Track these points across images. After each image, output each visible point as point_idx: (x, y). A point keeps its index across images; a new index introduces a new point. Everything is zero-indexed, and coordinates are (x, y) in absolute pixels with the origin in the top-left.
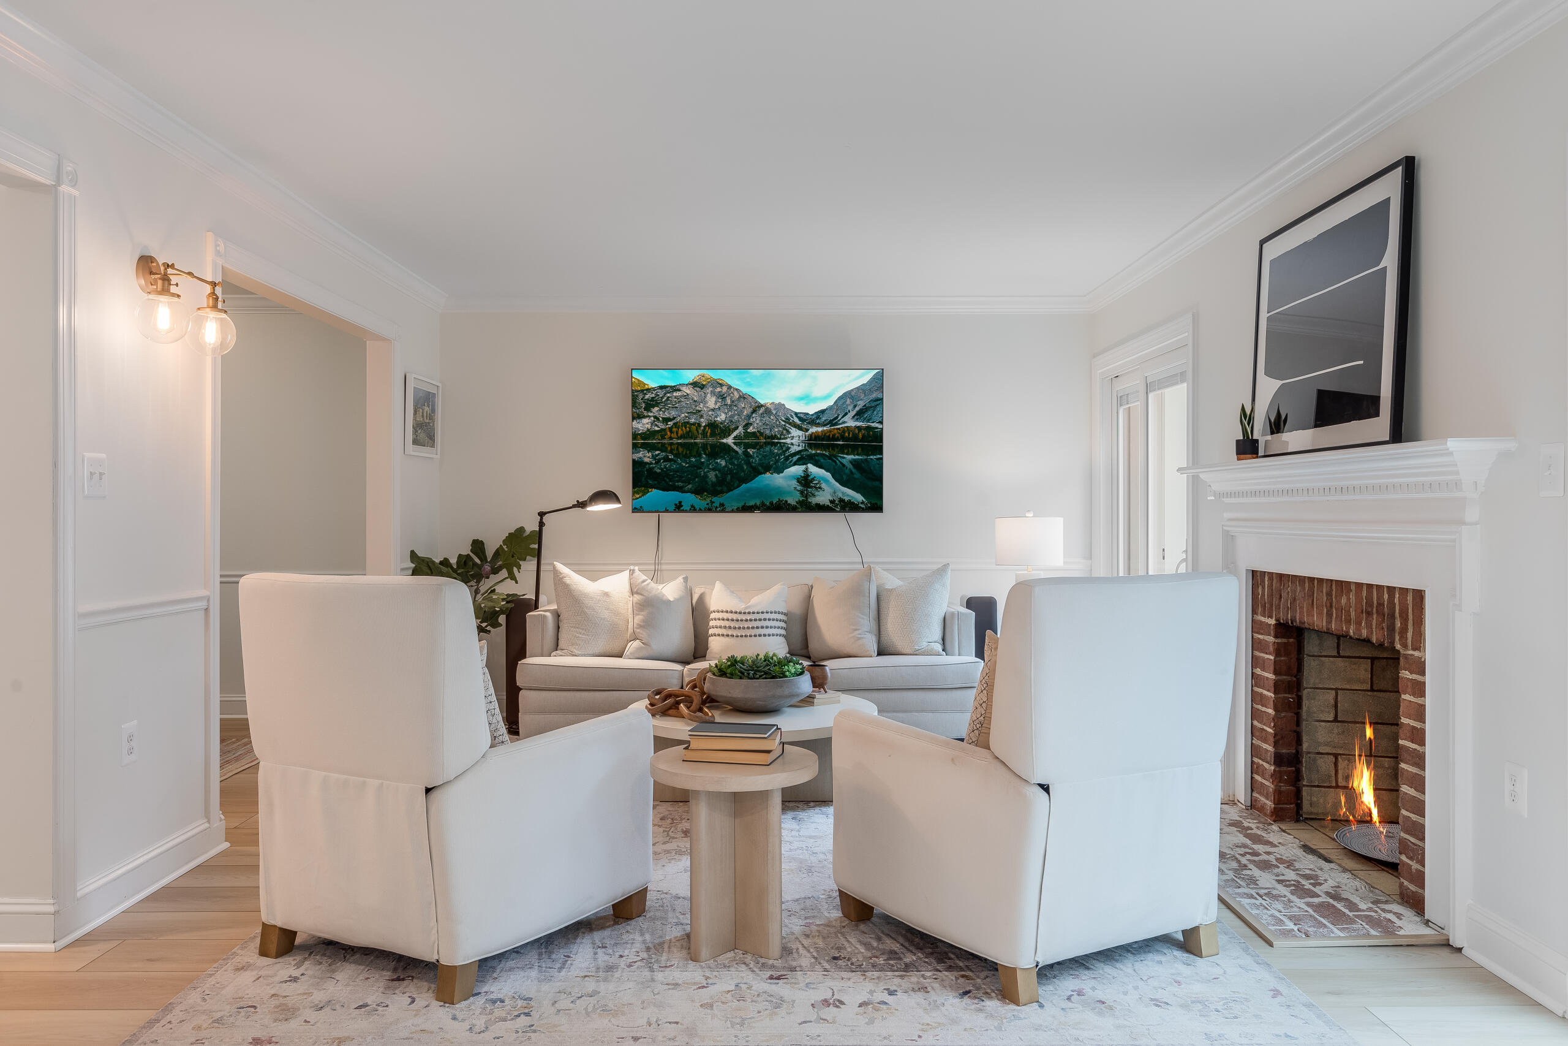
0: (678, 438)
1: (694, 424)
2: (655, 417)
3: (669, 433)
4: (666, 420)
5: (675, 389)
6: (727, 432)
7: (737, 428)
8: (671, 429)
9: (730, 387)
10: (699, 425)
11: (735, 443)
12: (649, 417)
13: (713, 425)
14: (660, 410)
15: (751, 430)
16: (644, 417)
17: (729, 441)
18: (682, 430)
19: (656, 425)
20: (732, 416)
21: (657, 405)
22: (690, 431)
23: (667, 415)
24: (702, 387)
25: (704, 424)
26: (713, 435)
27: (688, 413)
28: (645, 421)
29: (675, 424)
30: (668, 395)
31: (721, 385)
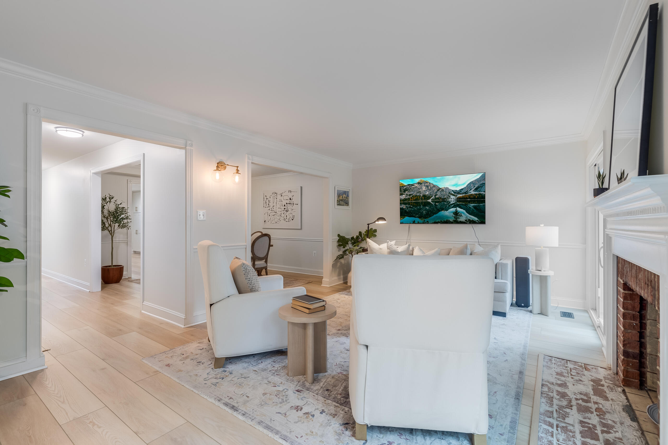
0: (414, 200)
1: (418, 196)
2: (407, 194)
3: (411, 199)
4: (410, 195)
5: (412, 185)
6: (429, 198)
7: (432, 196)
8: (411, 198)
9: (430, 183)
10: (420, 196)
11: (432, 201)
12: (405, 194)
13: (424, 196)
14: (408, 192)
15: (437, 197)
16: (403, 194)
17: (430, 201)
18: (415, 198)
19: (407, 197)
20: (431, 193)
21: (407, 190)
22: (417, 198)
23: (410, 193)
24: (421, 184)
25: (421, 196)
26: (425, 199)
27: (417, 192)
28: (404, 195)
29: (413, 196)
30: (410, 187)
31: (427, 183)
